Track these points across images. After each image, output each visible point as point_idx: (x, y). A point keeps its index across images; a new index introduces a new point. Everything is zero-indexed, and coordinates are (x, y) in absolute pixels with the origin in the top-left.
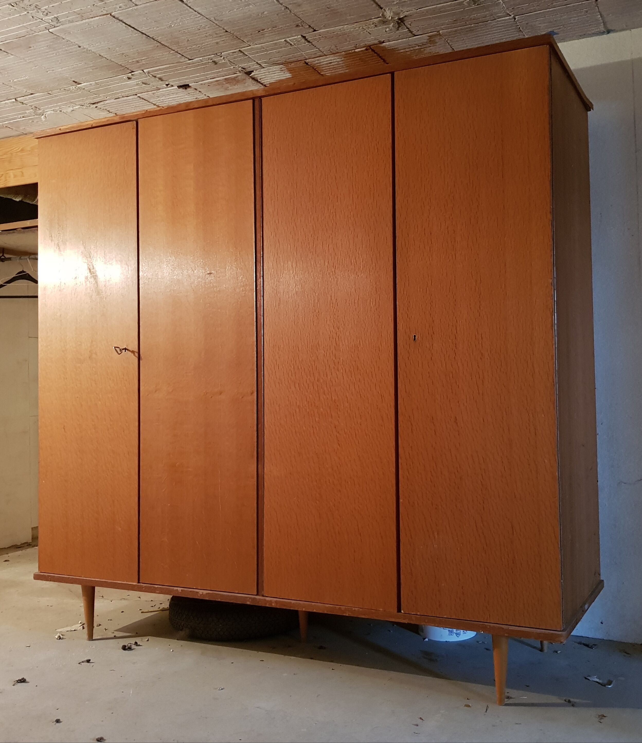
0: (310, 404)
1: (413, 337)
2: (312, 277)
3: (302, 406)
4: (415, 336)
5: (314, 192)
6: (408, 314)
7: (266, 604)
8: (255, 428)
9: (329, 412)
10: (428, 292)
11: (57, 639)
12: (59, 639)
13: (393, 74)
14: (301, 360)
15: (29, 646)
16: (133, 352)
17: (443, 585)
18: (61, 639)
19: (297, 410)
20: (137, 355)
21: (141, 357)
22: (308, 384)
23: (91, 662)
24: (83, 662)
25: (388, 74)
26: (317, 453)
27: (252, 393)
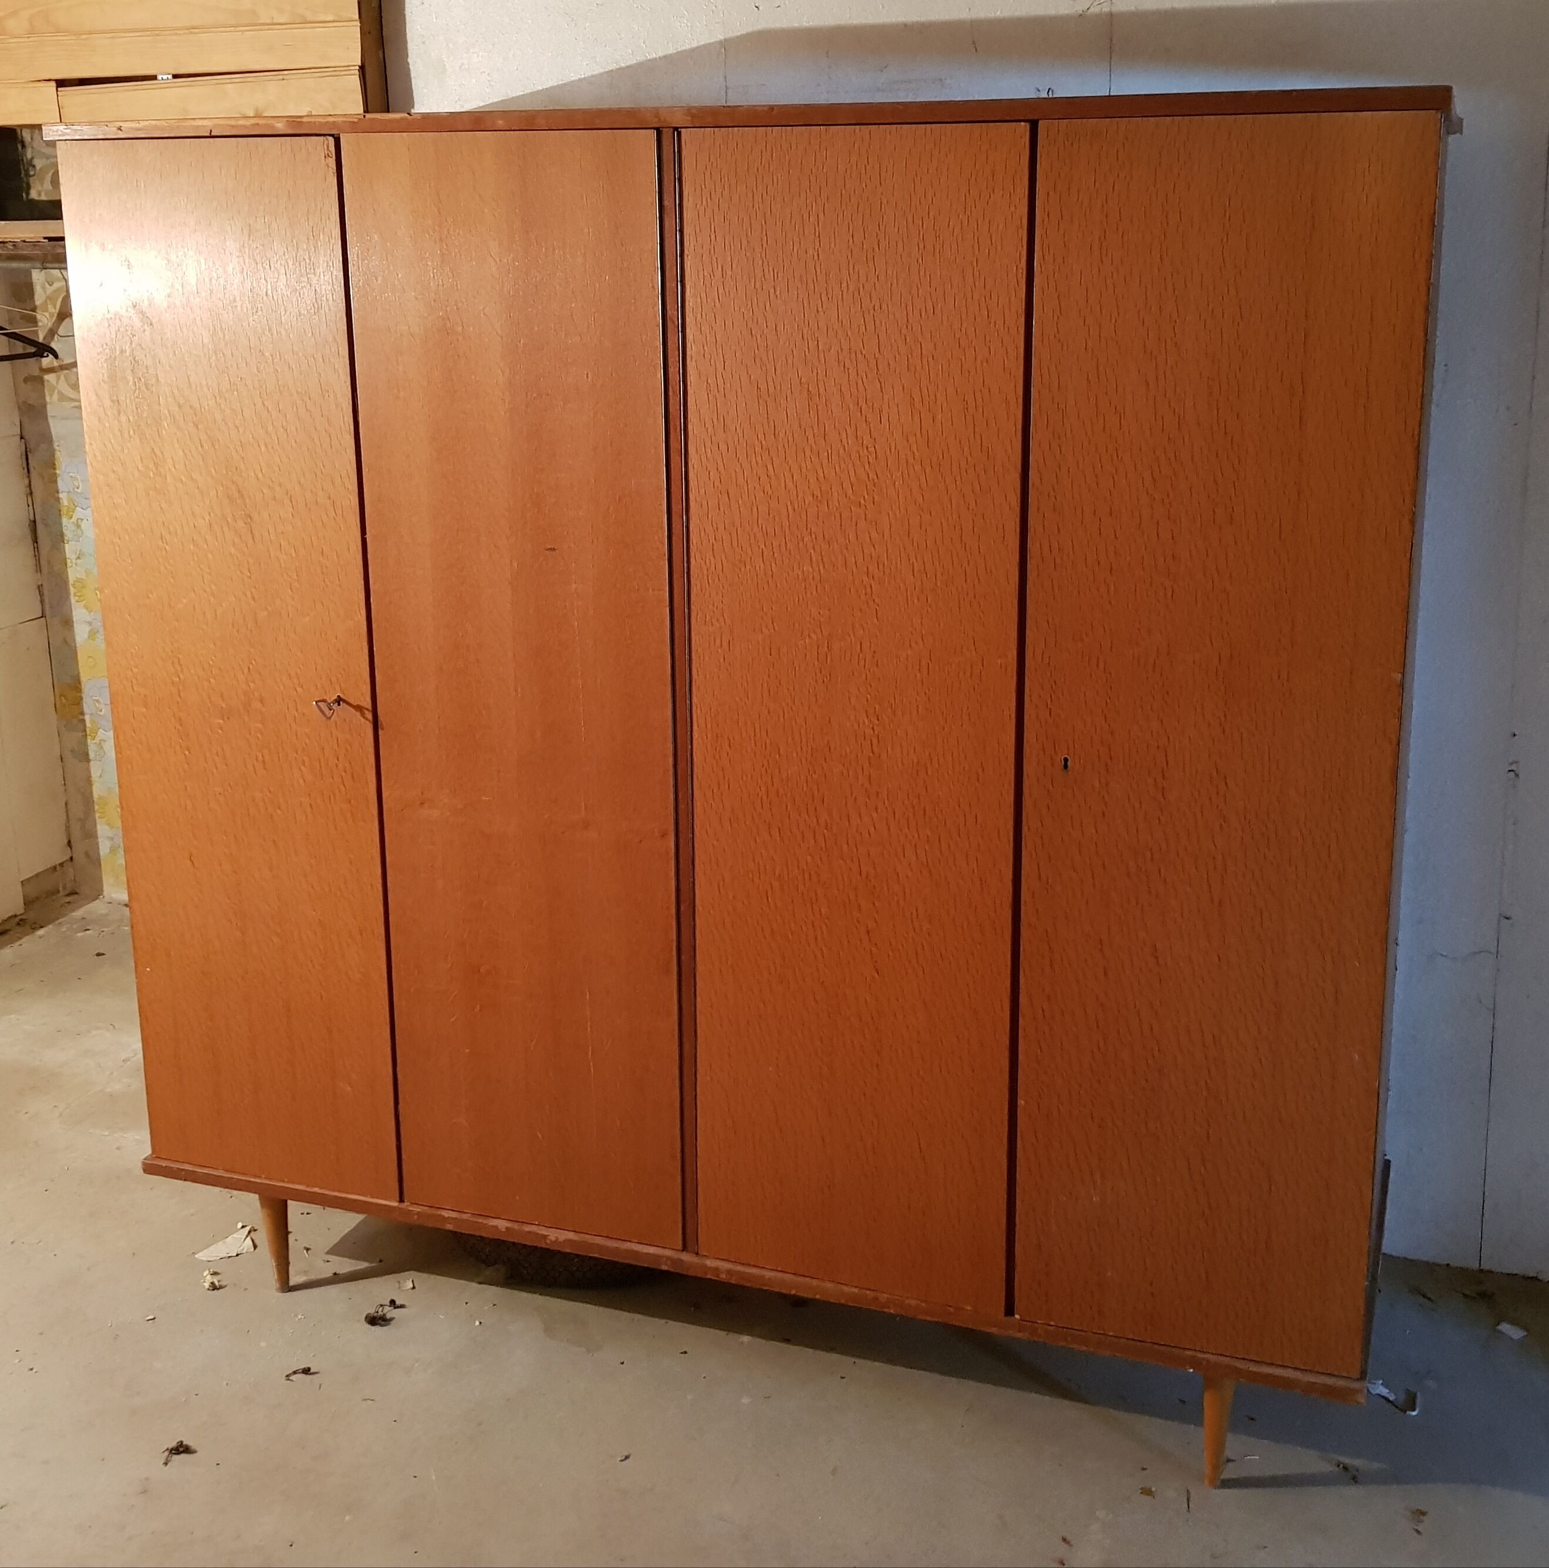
0: (807, 876)
1: (1063, 762)
2: (814, 593)
3: (786, 878)
4: (1066, 760)
5: (822, 390)
6: (1050, 709)
7: (706, 1274)
8: (673, 911)
9: (852, 897)
10: (1101, 666)
11: (209, 1289)
12: (213, 1290)
13: (1034, 125)
14: (784, 776)
15: (154, 1319)
16: (359, 708)
17: (1109, 1274)
18: (218, 1289)
19: (776, 884)
20: (369, 716)
21: (381, 722)
22: (803, 833)
23: (311, 1371)
24: (295, 1373)
25: (1023, 124)
26: (823, 982)
27: (664, 835)
